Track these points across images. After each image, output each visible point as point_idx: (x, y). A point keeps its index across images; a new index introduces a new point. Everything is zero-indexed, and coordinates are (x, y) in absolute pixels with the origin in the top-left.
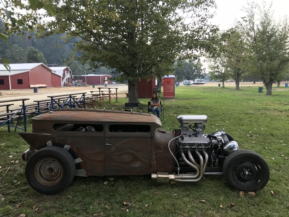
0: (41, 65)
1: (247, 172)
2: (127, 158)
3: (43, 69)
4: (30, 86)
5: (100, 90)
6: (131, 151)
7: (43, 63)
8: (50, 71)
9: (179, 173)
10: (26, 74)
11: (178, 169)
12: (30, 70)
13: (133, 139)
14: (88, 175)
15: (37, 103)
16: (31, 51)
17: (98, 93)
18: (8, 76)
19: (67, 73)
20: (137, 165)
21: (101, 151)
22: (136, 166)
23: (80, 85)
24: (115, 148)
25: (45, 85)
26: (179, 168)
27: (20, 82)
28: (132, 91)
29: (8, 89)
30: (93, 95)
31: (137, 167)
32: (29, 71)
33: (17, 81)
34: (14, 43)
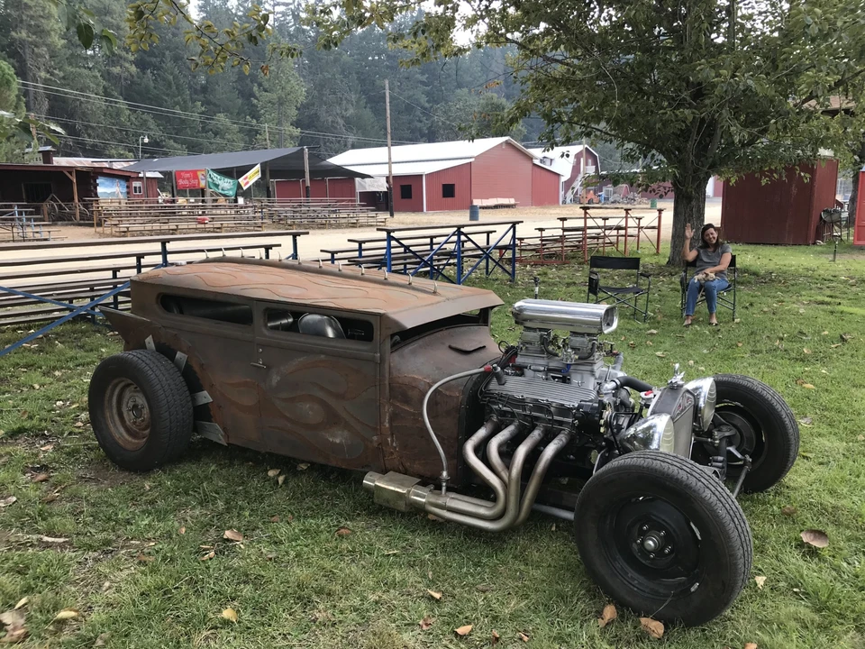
0: (507, 142)
1: (651, 543)
2: (310, 411)
3: (511, 153)
4: (472, 202)
5: (586, 213)
6: (320, 394)
7: (512, 137)
8: (530, 158)
9: (444, 488)
10: (465, 170)
11: (441, 474)
12: (476, 158)
13: (323, 356)
14: (230, 442)
15: (356, 246)
16: (487, 105)
17: (580, 223)
18: (422, 175)
19: (587, 164)
20: (338, 438)
21: (248, 380)
22: (338, 441)
23: (618, 199)
24: (279, 378)
25: (512, 201)
26: (445, 474)
27: (448, 191)
28: (683, 218)
29: (420, 210)
30: (565, 230)
31: (340, 444)
32: (473, 160)
33: (441, 186)
34: (460, 86)
